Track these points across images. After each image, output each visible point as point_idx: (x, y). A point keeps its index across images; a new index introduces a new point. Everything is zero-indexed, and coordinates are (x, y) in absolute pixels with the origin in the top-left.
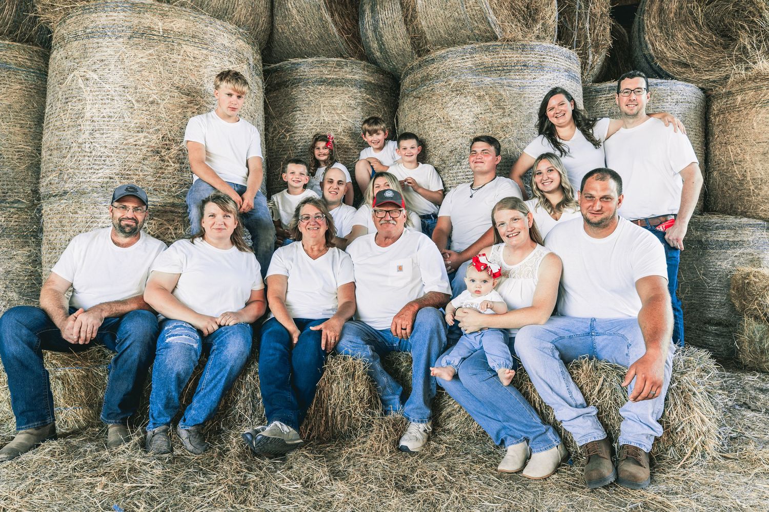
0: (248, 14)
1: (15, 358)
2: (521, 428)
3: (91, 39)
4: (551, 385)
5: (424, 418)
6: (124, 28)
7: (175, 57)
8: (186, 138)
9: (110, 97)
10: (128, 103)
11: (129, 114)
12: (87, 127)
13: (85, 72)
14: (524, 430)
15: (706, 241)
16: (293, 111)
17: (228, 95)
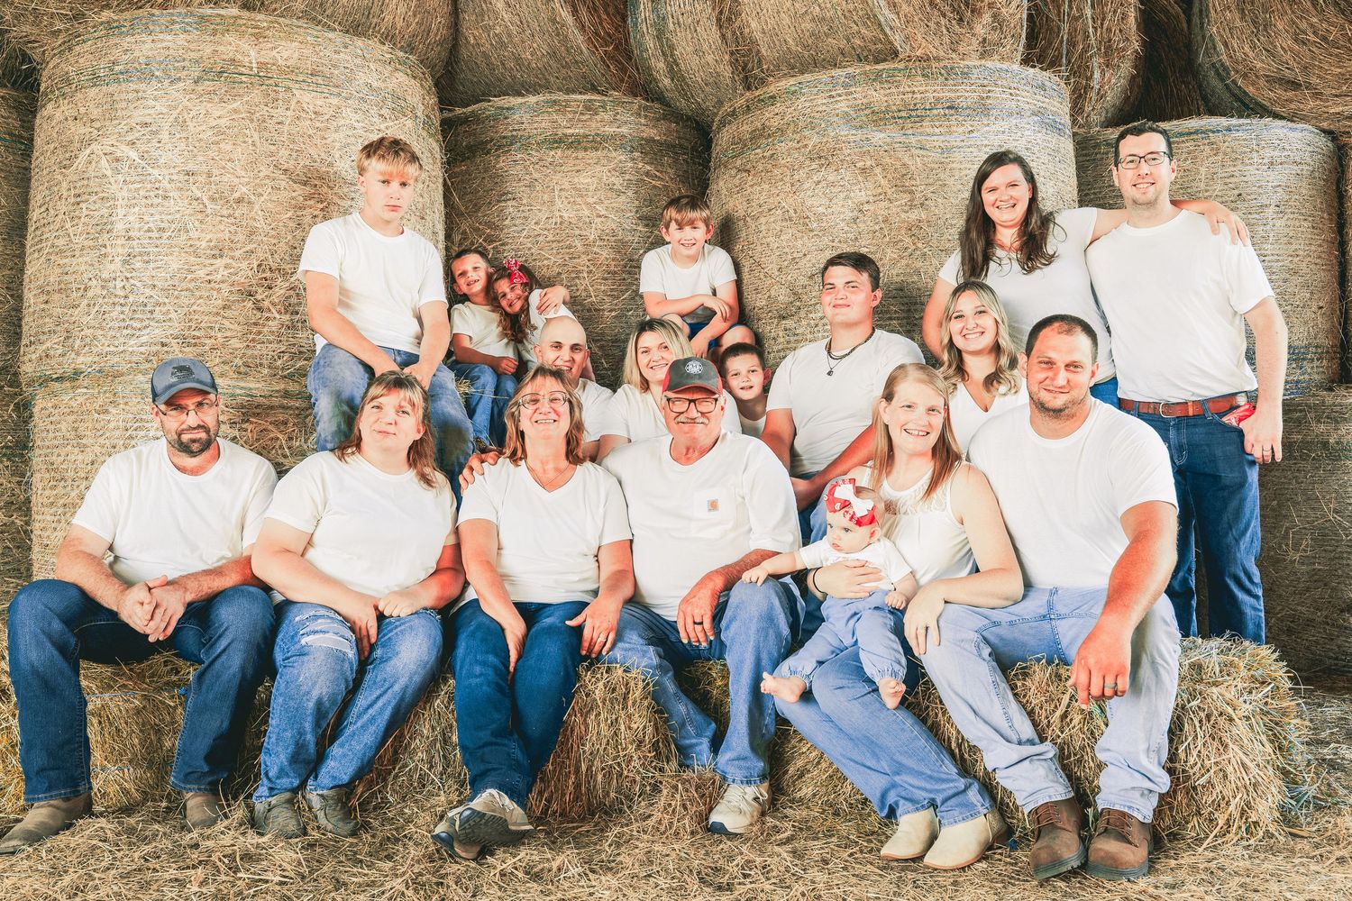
0: (411, 13)
1: (35, 672)
2: (923, 784)
3: (124, 85)
4: (975, 707)
5: (751, 776)
6: (187, 63)
7: (279, 112)
8: (303, 266)
9: (160, 192)
10: (195, 203)
11: (197, 223)
12: (118, 249)
13: (113, 145)
14: (928, 786)
15: (1337, 443)
16: (499, 201)
17: (384, 182)
